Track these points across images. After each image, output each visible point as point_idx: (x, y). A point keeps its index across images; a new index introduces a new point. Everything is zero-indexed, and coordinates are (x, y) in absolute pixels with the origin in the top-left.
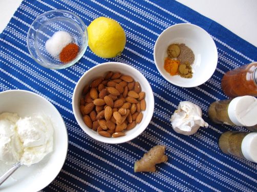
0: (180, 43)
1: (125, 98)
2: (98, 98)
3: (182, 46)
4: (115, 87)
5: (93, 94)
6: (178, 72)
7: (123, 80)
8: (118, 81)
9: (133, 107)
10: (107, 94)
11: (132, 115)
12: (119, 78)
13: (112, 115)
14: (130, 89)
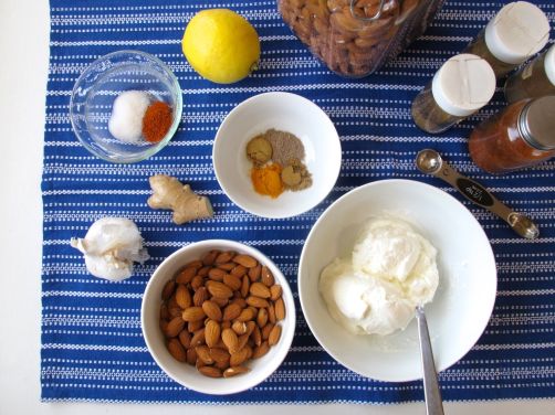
0: (264, 132)
1: (245, 299)
2: (192, 305)
3: (270, 136)
4: (222, 282)
5: (182, 298)
6: (283, 186)
7: (238, 264)
8: (228, 267)
9: (262, 315)
10: (208, 296)
11: (261, 330)
12: (230, 261)
13: (220, 337)
14: (254, 279)
